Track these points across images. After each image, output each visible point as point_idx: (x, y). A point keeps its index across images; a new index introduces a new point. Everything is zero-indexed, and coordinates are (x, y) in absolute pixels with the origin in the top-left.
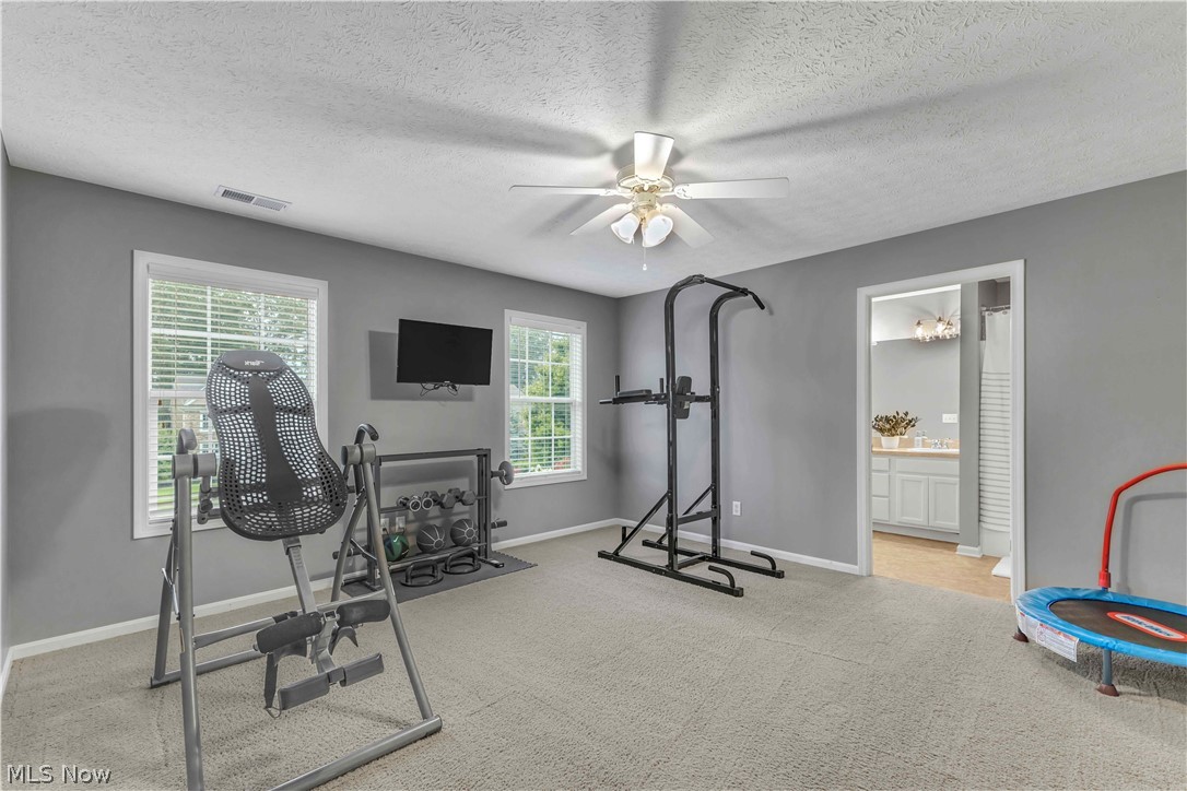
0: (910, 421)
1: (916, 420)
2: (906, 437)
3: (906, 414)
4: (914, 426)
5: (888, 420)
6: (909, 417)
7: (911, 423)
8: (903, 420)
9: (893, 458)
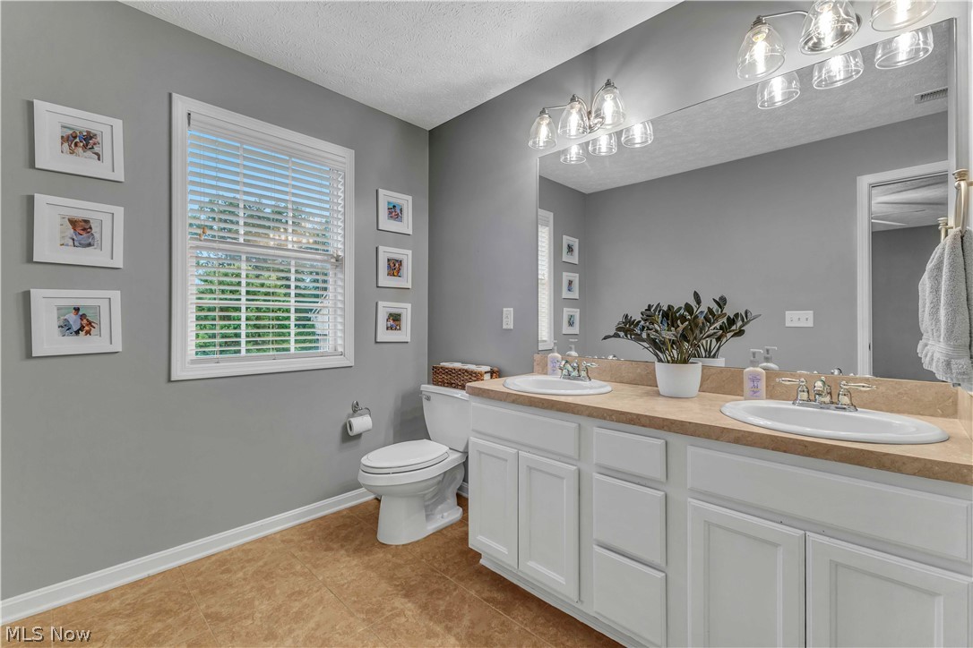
0: (731, 322)
1: (746, 317)
2: (720, 362)
3: (721, 302)
4: (740, 333)
5: (670, 316)
6: (729, 311)
7: (733, 326)
8: (711, 316)
9: (675, 439)
